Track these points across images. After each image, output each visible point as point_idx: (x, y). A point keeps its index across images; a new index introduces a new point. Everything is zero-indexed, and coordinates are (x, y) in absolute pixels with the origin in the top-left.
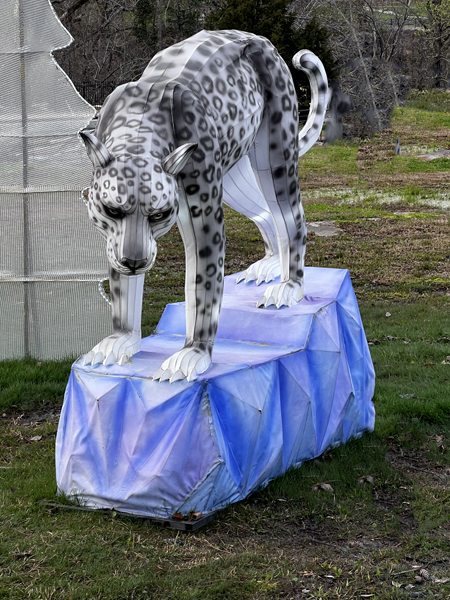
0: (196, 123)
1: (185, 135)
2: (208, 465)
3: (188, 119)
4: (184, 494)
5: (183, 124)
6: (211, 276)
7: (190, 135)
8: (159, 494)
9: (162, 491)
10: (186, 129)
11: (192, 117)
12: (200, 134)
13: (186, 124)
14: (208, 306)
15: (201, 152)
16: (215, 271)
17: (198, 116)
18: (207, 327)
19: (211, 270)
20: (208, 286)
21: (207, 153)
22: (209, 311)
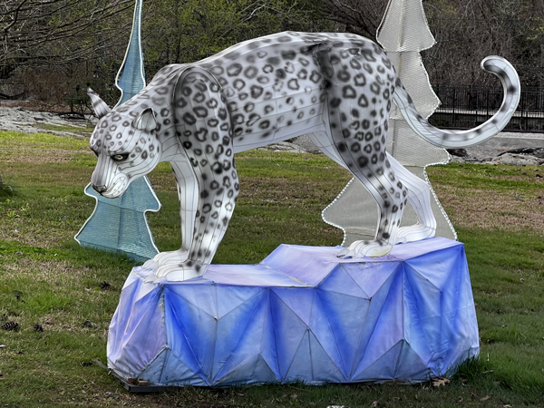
0: (192, 96)
1: (181, 104)
2: (159, 349)
3: (186, 92)
4: (142, 366)
5: (180, 96)
6: (206, 213)
7: (185, 104)
8: (125, 362)
9: (127, 360)
10: (182, 99)
11: (189, 91)
12: (194, 104)
13: (183, 96)
14: (200, 235)
15: (192, 118)
16: (210, 209)
17: (195, 91)
18: (197, 251)
19: (207, 208)
20: (203, 220)
21: (198, 119)
22: (200, 238)
